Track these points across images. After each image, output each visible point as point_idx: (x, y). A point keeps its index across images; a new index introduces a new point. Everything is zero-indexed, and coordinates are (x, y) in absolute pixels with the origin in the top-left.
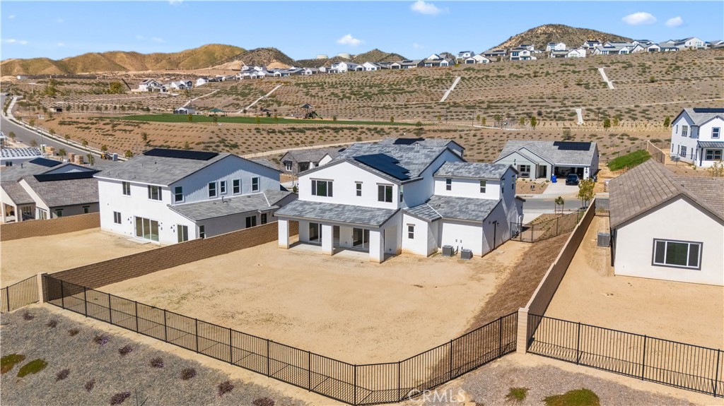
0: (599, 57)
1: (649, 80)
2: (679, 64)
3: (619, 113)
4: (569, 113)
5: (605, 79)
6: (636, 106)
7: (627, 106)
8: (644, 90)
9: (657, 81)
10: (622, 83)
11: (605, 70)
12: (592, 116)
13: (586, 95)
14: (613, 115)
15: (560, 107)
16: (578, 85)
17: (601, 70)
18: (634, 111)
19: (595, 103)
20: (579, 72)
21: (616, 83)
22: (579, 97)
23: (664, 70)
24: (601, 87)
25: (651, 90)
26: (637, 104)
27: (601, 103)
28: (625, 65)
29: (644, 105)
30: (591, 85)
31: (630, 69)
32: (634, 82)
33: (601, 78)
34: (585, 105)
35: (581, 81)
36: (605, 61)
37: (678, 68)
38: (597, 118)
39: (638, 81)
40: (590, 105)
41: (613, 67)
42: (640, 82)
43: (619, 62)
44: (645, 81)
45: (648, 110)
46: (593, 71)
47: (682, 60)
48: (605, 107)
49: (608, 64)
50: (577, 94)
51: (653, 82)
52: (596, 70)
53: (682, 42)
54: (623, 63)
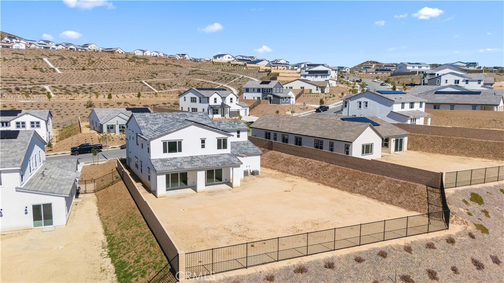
0: (39, 51)
1: (81, 68)
2: (93, 59)
3: (75, 89)
4: (40, 89)
5: (52, 66)
6: (84, 85)
7: (78, 85)
8: (83, 75)
9: (86, 69)
10: (65, 69)
11: (48, 60)
12: (58, 91)
13: (46, 77)
14: (72, 90)
15: (30, 85)
16: (34, 69)
17: (45, 59)
18: (84, 88)
19: (54, 82)
20: (30, 60)
21: (61, 69)
22: (41, 77)
23: (87, 62)
24: (52, 71)
25: (87, 75)
26: (84, 83)
27: (59, 82)
28: (60, 57)
29: (88, 84)
30: (44, 70)
31: (64, 60)
32: (72, 69)
33: (48, 65)
34: (49, 84)
35: (36, 66)
36: (44, 53)
37: (93, 62)
38: (62, 92)
39: (74, 68)
40: (52, 83)
41: (52, 58)
42: (76, 69)
43: (54, 55)
44: (79, 69)
45: (92, 88)
46: (39, 60)
47: (93, 58)
48: (64, 85)
49: (48, 56)
50: (39, 76)
51: (84, 69)
52: (42, 59)
53: (86, 45)
54: (58, 56)
